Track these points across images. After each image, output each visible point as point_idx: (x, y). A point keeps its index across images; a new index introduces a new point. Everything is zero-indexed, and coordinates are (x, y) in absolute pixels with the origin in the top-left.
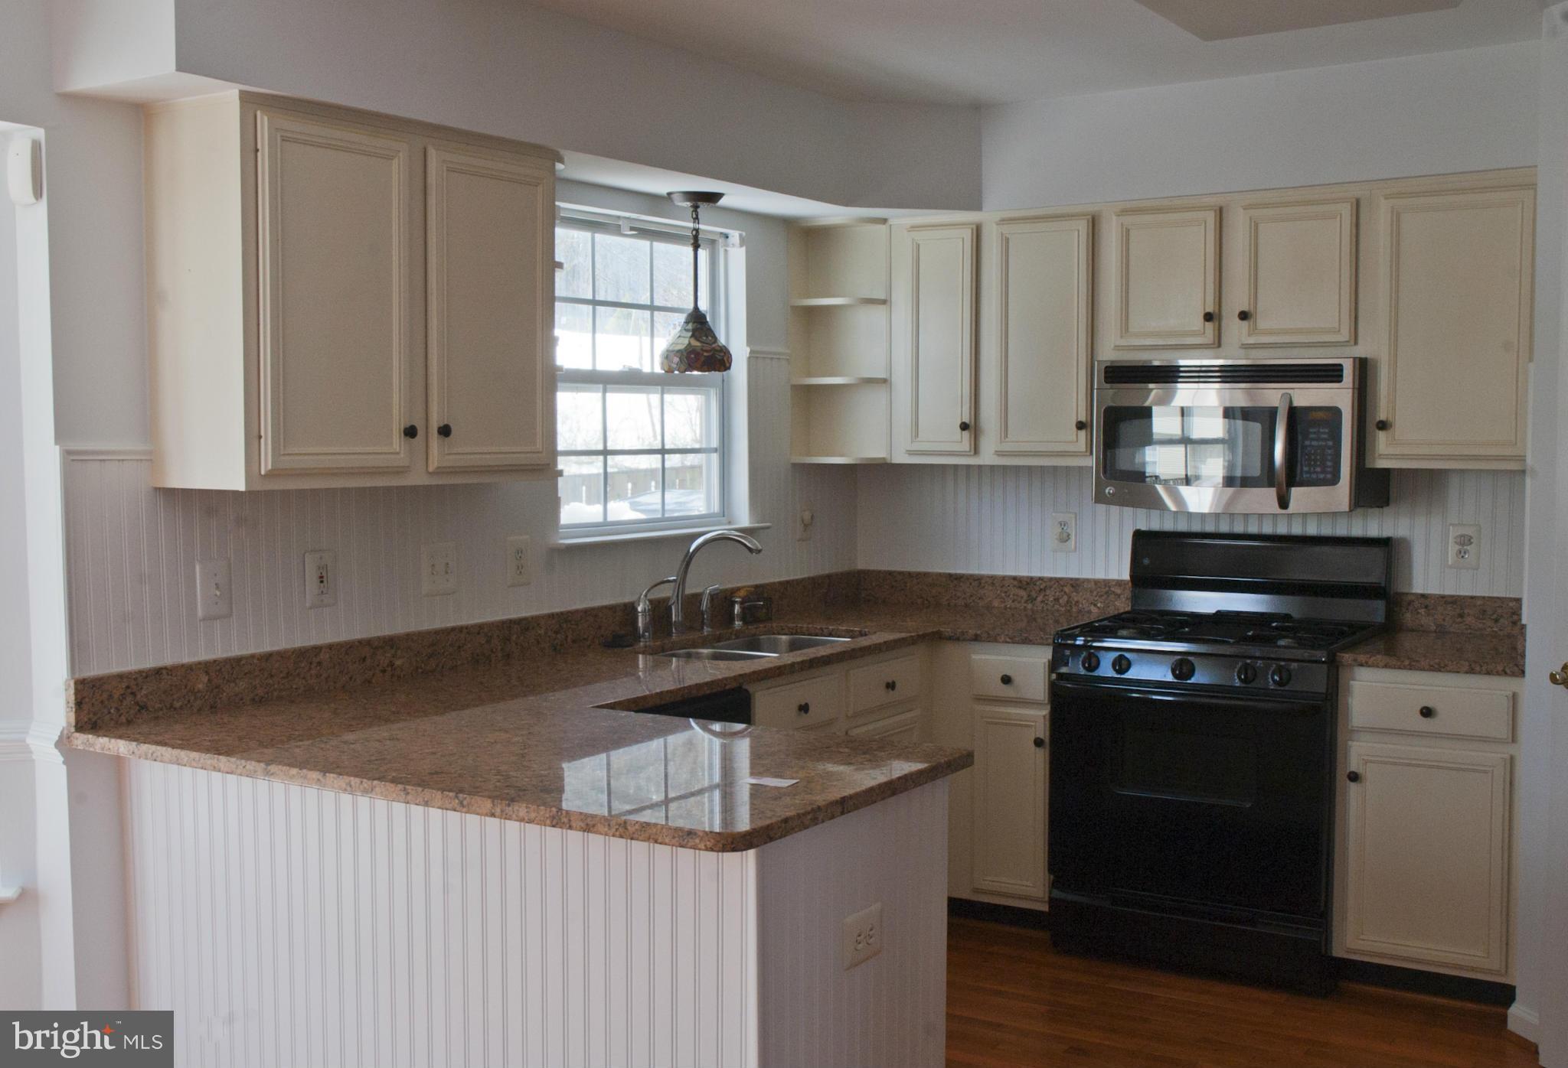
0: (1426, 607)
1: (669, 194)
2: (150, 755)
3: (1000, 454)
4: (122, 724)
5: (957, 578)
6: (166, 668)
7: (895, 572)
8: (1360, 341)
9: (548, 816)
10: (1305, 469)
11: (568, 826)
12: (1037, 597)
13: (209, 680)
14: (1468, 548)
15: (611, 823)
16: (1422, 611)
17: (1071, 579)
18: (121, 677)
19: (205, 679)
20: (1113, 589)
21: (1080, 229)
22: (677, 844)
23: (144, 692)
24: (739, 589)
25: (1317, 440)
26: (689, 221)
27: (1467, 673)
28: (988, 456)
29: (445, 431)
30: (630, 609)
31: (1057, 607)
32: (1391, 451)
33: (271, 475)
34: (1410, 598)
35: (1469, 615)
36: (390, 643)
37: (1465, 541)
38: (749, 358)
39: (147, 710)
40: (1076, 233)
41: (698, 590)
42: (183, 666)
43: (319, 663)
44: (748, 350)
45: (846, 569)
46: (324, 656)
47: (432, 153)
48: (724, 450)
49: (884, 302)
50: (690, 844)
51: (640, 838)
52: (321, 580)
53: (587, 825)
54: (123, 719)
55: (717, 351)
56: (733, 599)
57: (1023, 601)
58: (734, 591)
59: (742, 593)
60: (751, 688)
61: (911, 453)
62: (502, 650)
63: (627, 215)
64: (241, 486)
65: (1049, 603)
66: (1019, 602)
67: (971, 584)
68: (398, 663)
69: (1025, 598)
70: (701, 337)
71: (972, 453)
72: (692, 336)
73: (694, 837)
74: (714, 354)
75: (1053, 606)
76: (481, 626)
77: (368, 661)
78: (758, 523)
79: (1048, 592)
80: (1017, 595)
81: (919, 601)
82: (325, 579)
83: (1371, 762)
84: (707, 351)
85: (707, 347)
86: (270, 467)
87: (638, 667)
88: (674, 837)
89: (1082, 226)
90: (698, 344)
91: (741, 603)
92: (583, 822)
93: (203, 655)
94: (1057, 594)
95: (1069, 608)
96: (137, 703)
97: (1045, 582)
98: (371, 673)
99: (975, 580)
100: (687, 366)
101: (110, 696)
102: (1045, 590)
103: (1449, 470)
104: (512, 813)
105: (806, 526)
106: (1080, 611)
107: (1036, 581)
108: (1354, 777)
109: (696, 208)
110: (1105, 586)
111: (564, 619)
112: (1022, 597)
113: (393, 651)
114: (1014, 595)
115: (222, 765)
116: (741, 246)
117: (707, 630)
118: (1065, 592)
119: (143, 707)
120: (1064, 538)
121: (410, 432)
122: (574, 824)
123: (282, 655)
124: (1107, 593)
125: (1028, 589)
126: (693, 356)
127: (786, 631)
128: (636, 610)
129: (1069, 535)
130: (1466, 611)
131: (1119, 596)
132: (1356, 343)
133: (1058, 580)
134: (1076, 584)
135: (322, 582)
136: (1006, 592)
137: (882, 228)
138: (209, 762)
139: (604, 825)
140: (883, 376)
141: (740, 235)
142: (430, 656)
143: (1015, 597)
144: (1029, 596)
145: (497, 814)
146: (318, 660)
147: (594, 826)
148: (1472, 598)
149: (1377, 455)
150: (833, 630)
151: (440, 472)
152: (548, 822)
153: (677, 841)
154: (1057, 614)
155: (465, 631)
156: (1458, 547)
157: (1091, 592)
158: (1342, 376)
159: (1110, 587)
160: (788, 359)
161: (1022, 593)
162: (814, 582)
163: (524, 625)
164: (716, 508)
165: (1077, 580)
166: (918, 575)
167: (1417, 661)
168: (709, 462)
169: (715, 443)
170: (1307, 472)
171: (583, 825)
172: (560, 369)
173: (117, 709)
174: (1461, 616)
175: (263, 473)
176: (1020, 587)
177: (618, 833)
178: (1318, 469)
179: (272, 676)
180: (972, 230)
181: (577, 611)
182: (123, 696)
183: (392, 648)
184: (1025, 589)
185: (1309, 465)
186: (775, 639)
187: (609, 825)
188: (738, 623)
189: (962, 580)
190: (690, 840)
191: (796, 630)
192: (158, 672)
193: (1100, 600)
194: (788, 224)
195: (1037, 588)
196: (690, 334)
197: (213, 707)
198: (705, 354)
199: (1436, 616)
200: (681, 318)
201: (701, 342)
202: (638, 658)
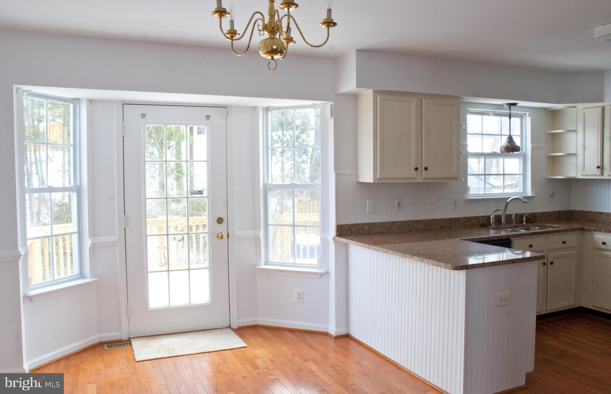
1: (502, 104)
4: (347, 236)
6: (358, 224)
7: (582, 211)
13: (369, 228)
18: (347, 225)
19: (368, 227)
23: (353, 229)
24: (526, 213)
26: (508, 111)
28: (606, 176)
29: (426, 169)
30: (489, 217)
33: (379, 179)
36: (417, 222)
38: (532, 148)
39: (353, 233)
41: (512, 213)
42: (362, 223)
43: (397, 225)
44: (531, 146)
45: (567, 209)
46: (399, 224)
47: (423, 100)
48: (524, 175)
49: (575, 131)
51: (437, 266)
52: (399, 205)
54: (347, 235)
55: (515, 147)
56: (524, 216)
58: (524, 214)
59: (527, 215)
60: (512, 239)
61: (583, 175)
62: (449, 226)
63: (491, 110)
64: (372, 181)
68: (419, 227)
70: (510, 143)
71: (601, 175)
72: (508, 143)
76: (443, 219)
77: (410, 226)
78: (534, 195)
82: (400, 205)
84: (512, 147)
85: (512, 146)
86: (379, 177)
87: (490, 233)
90: (509, 145)
91: (526, 217)
93: (368, 222)
96: (351, 231)
98: (411, 229)
100: (506, 151)
101: (345, 229)
105: (551, 196)
109: (510, 107)
111: (467, 219)
113: (417, 224)
116: (529, 117)
117: (514, 224)
119: (352, 232)
121: (416, 169)
123: (388, 223)
126: (508, 148)
128: (490, 218)
135: (399, 206)
137: (574, 109)
140: (575, 152)
141: (529, 114)
142: (428, 226)
146: (397, 224)
151: (425, 179)
155: (438, 220)
160: (545, 148)
162: (554, 213)
163: (456, 220)
164: (522, 190)
168: (520, 177)
169: (522, 172)
171: (427, 262)
172: (469, 152)
173: (346, 233)
175: (377, 178)
179: (385, 228)
180: (602, 108)
181: (472, 217)
182: (348, 229)
183: (417, 223)
188: (524, 223)
192: (356, 224)
194: (546, 109)
197: (369, 234)
200: (507, 137)
201: (510, 144)
202: (490, 231)
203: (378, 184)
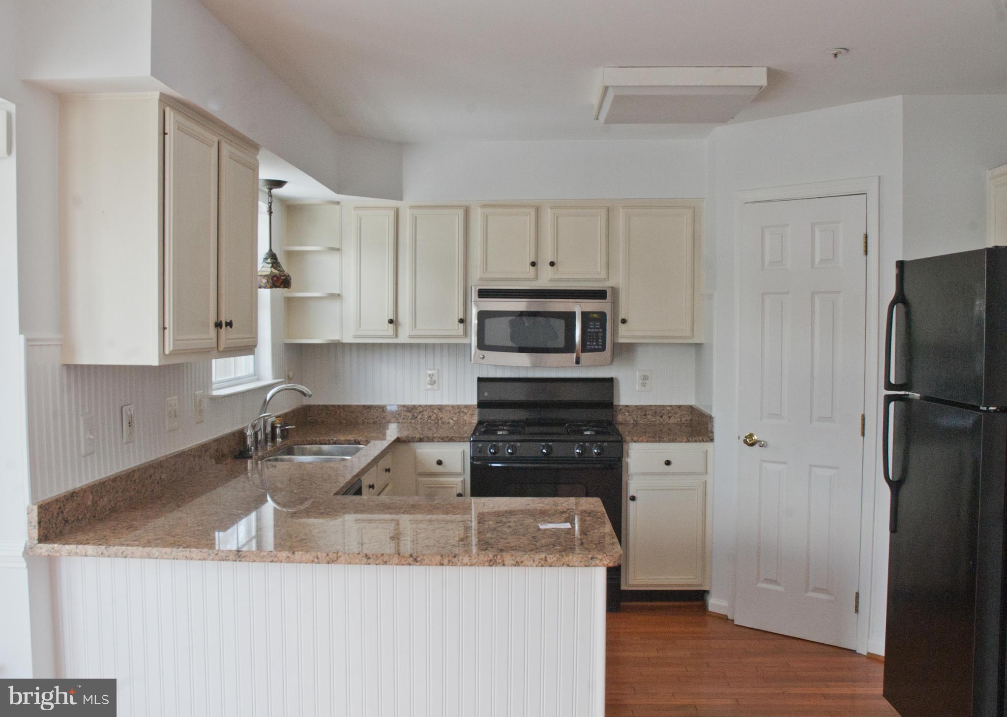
0: (628, 411)
2: (120, 554)
3: (411, 337)
5: (369, 408)
6: (75, 492)
7: (329, 405)
8: (610, 279)
9: (486, 560)
10: (588, 343)
11: (502, 564)
12: (417, 416)
13: (93, 498)
14: (646, 381)
15: (535, 559)
16: (627, 414)
17: (438, 405)
18: (57, 500)
20: (462, 410)
21: (460, 214)
22: (584, 565)
23: (67, 509)
25: (594, 328)
27: (686, 442)
28: (403, 338)
29: (231, 324)
30: (243, 433)
31: (430, 421)
32: (626, 334)
33: (173, 353)
34: (621, 407)
35: (649, 414)
36: (161, 464)
37: (645, 378)
40: (457, 216)
42: (82, 489)
49: (338, 250)
50: (593, 564)
51: (557, 565)
52: (130, 424)
53: (517, 562)
54: (58, 531)
55: (284, 276)
56: (275, 425)
57: (409, 419)
59: (279, 420)
60: (362, 478)
61: (355, 337)
65: (425, 419)
66: (407, 419)
67: (377, 410)
69: (411, 417)
70: (276, 267)
71: (394, 336)
72: (272, 267)
73: (595, 560)
74: (286, 278)
75: (427, 421)
79: (424, 413)
80: (406, 416)
81: (345, 421)
83: (639, 490)
84: (280, 276)
85: (280, 274)
86: (171, 349)
88: (581, 562)
89: (461, 213)
90: (275, 271)
91: (279, 426)
92: (514, 560)
94: (430, 414)
95: (436, 421)
96: (64, 520)
97: (423, 407)
99: (380, 408)
100: (272, 285)
102: (422, 412)
103: (636, 343)
104: (457, 561)
105: (290, 380)
106: (443, 423)
107: (418, 407)
108: (633, 498)
109: (270, 190)
110: (458, 408)
112: (408, 417)
113: (161, 470)
114: (404, 415)
115: (194, 555)
117: (271, 444)
118: (435, 413)
119: (66, 522)
120: (433, 383)
122: (506, 563)
124: (459, 412)
125: (412, 412)
126: (275, 279)
127: (306, 442)
128: (246, 435)
129: (435, 381)
130: (647, 413)
131: (466, 414)
132: (608, 280)
133: (430, 406)
134: (440, 408)
135: (130, 426)
136: (399, 414)
137: (338, 207)
138: (181, 554)
139: (530, 561)
140: (338, 292)
143: (404, 417)
144: (413, 416)
145: (445, 563)
147: (522, 562)
148: (650, 406)
149: (620, 336)
150: (336, 440)
151: (223, 351)
152: (487, 564)
153: (583, 564)
154: (430, 425)
155: (186, 454)
156: (641, 381)
157: (450, 412)
158: (606, 296)
159: (460, 409)
161: (410, 414)
164: (251, 371)
165: (442, 405)
166: (344, 407)
167: (663, 438)
170: (589, 345)
171: (513, 562)
174: (645, 415)
175: (167, 352)
176: (408, 411)
177: (540, 564)
178: (594, 343)
180: (394, 211)
181: (223, 438)
182: (58, 514)
184: (411, 412)
185: (590, 342)
186: (302, 448)
187: (534, 560)
188: (279, 440)
189: (372, 408)
190: (593, 562)
191: (312, 442)
193: (455, 416)
194: (282, 201)
195: (418, 411)
196: (270, 265)
198: (282, 278)
199: (633, 416)
201: (277, 270)
203: (168, 366)
